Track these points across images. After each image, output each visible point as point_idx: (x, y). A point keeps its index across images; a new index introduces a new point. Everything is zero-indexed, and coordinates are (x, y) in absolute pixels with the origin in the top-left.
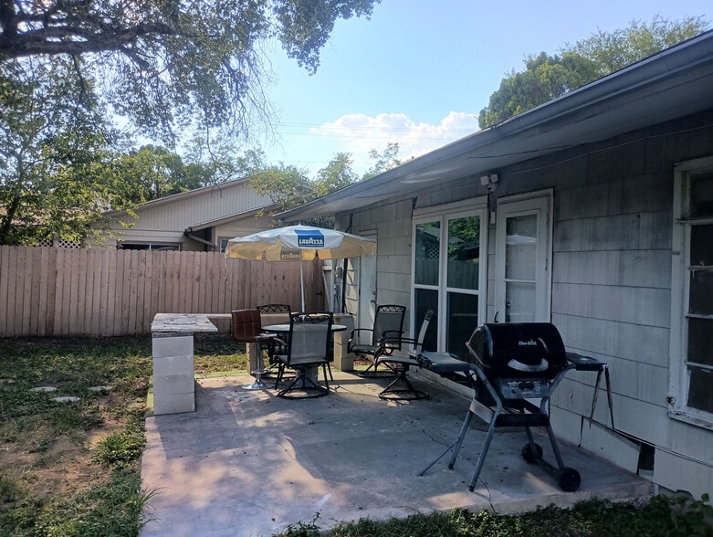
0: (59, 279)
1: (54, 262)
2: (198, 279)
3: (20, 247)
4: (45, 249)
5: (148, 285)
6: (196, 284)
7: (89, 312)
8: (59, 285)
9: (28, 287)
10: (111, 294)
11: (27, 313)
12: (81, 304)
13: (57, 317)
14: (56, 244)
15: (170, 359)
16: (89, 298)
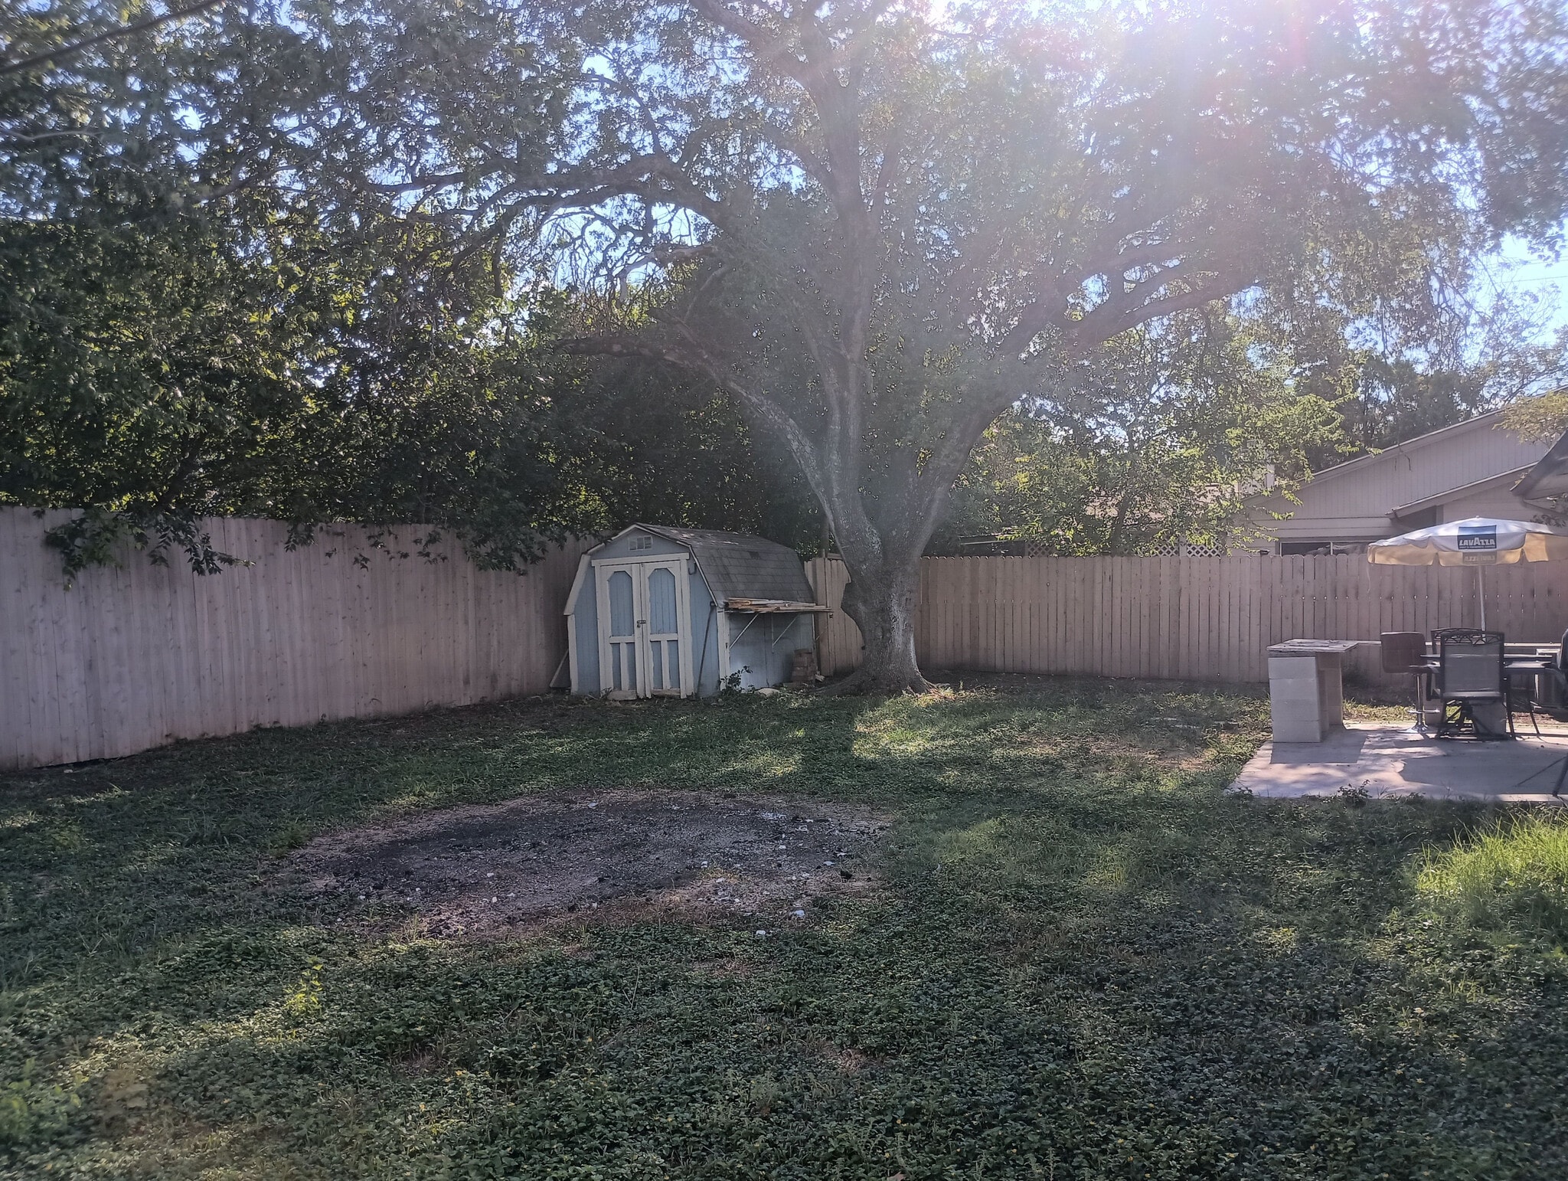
0: (1184, 600)
1: (1177, 577)
2: (1390, 598)
3: (1134, 559)
4: (1165, 559)
5: (1309, 606)
6: (1388, 605)
7: (1224, 644)
8: (1184, 607)
9: (1145, 611)
10: (1255, 621)
11: (1145, 648)
12: (1214, 634)
13: (1183, 651)
14: (1183, 551)
15: (1290, 681)
16: (1225, 625)
